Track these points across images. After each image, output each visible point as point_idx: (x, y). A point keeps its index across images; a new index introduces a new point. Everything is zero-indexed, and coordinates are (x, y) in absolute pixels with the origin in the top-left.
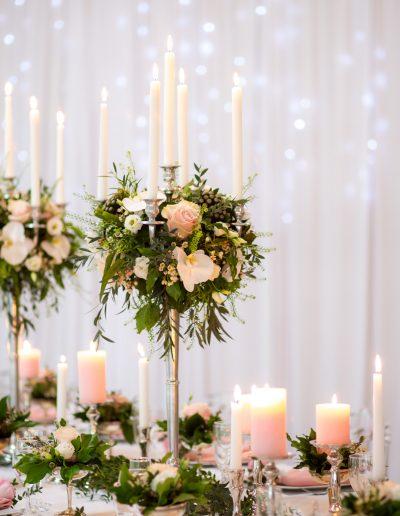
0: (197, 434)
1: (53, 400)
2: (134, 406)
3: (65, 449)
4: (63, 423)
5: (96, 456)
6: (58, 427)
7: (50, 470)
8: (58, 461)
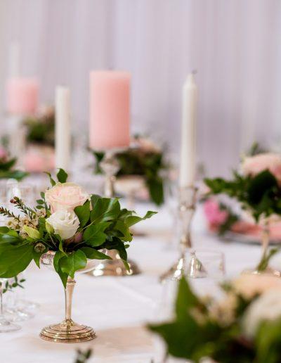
0: (265, 201)
1: (52, 144)
2: (169, 158)
3: (63, 222)
4: (63, 177)
5: (115, 234)
6: (54, 183)
7: (37, 256)
8: (50, 242)
